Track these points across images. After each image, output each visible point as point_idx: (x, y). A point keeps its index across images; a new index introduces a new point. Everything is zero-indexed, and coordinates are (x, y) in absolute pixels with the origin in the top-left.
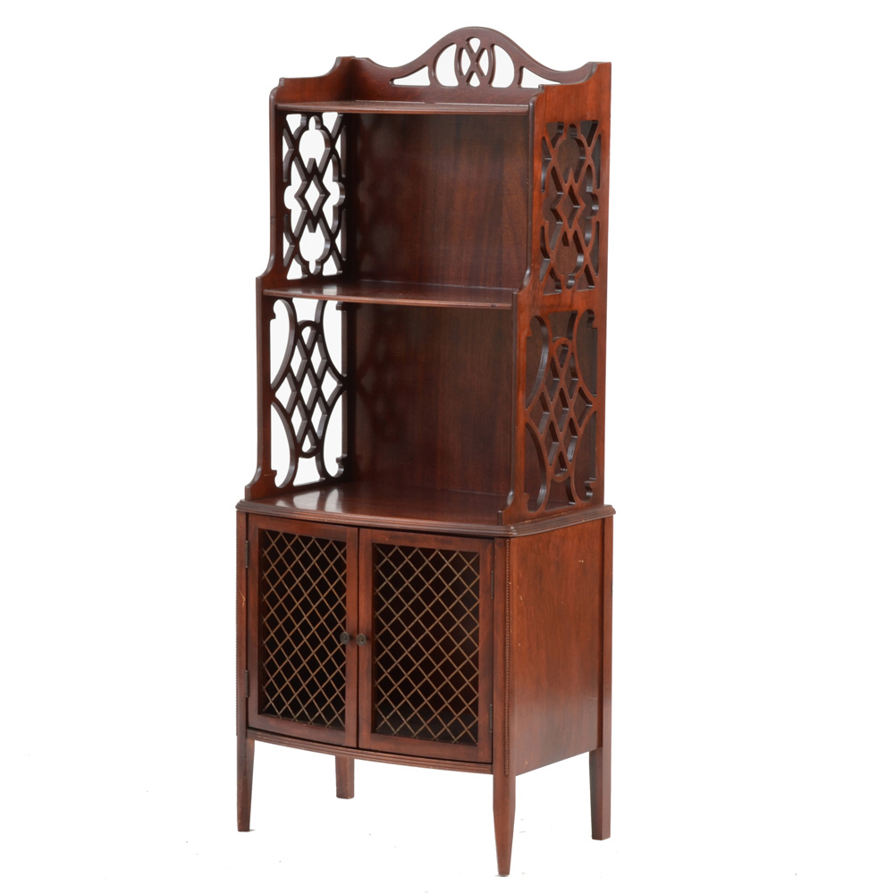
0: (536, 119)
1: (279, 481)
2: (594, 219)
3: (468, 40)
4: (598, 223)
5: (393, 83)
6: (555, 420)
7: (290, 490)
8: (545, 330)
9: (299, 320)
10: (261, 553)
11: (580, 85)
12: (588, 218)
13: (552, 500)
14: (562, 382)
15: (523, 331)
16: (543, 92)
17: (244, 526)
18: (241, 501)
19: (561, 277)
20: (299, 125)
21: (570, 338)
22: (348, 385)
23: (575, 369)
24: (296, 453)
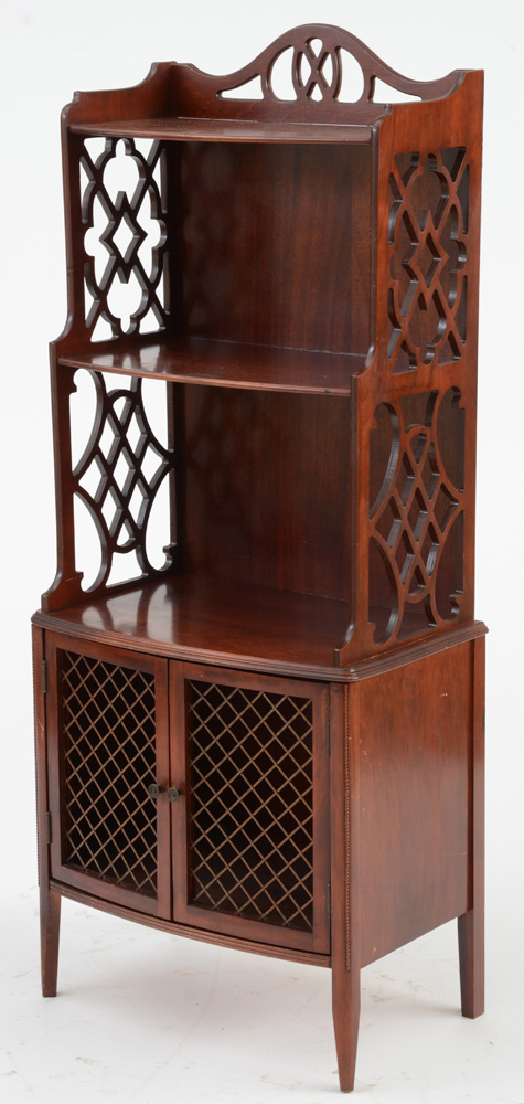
0: (380, 150)
1: (86, 584)
2: (460, 273)
3: (308, 41)
4: (466, 277)
5: (220, 97)
6: (409, 529)
7: (102, 594)
8: (395, 420)
9: (108, 390)
10: (60, 676)
11: (441, 101)
12: (453, 271)
13: (403, 629)
14: (417, 481)
15: (365, 423)
16: (391, 113)
17: (41, 643)
18: (37, 613)
19: (416, 350)
20: (102, 150)
21: (429, 425)
22: (174, 462)
23: (435, 462)
24: (110, 547)
